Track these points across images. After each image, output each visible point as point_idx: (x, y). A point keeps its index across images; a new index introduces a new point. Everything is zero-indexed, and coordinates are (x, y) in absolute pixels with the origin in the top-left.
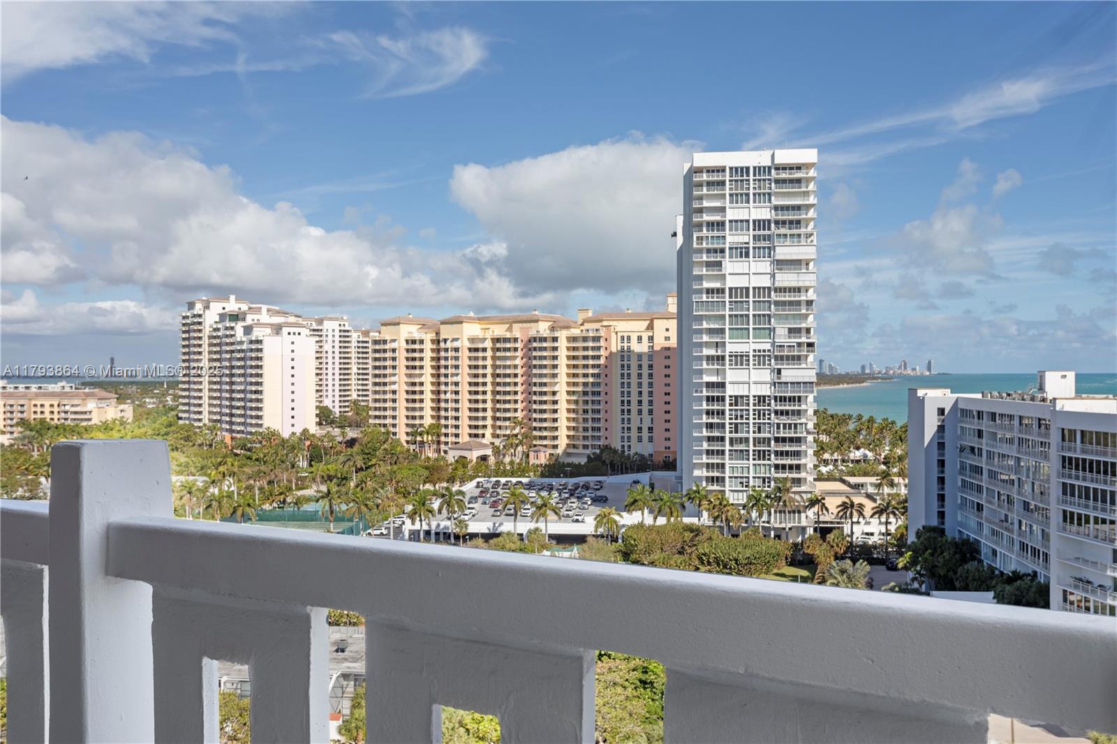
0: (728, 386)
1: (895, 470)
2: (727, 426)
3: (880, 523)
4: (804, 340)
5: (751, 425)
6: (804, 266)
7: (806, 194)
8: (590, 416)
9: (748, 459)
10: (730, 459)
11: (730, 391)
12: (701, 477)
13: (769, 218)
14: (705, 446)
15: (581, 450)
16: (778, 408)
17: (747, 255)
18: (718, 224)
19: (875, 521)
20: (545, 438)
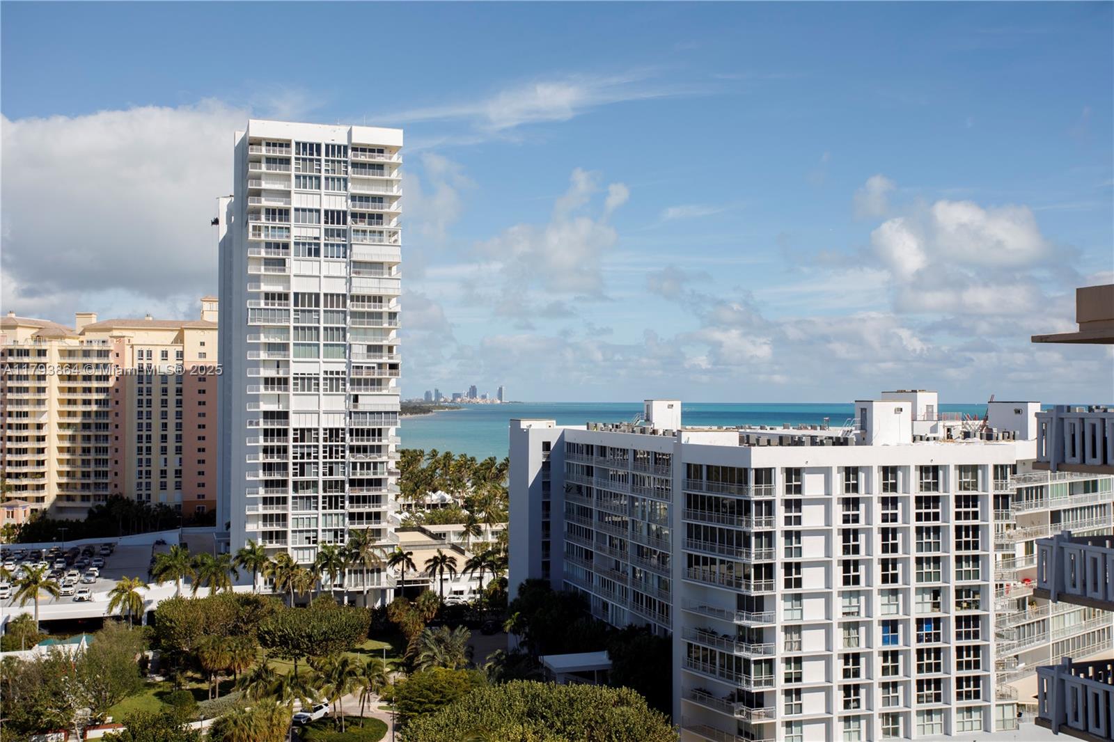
0: (292, 416)
2: (291, 467)
3: (471, 579)
4: (385, 360)
5: (321, 466)
6: (386, 270)
7: (389, 183)
8: (92, 456)
9: (317, 508)
10: (294, 508)
11: (295, 422)
12: (255, 533)
13: (344, 208)
14: (262, 492)
15: (78, 504)
16: (355, 443)
17: (317, 253)
18: (281, 211)
19: (467, 577)
20: (25, 488)
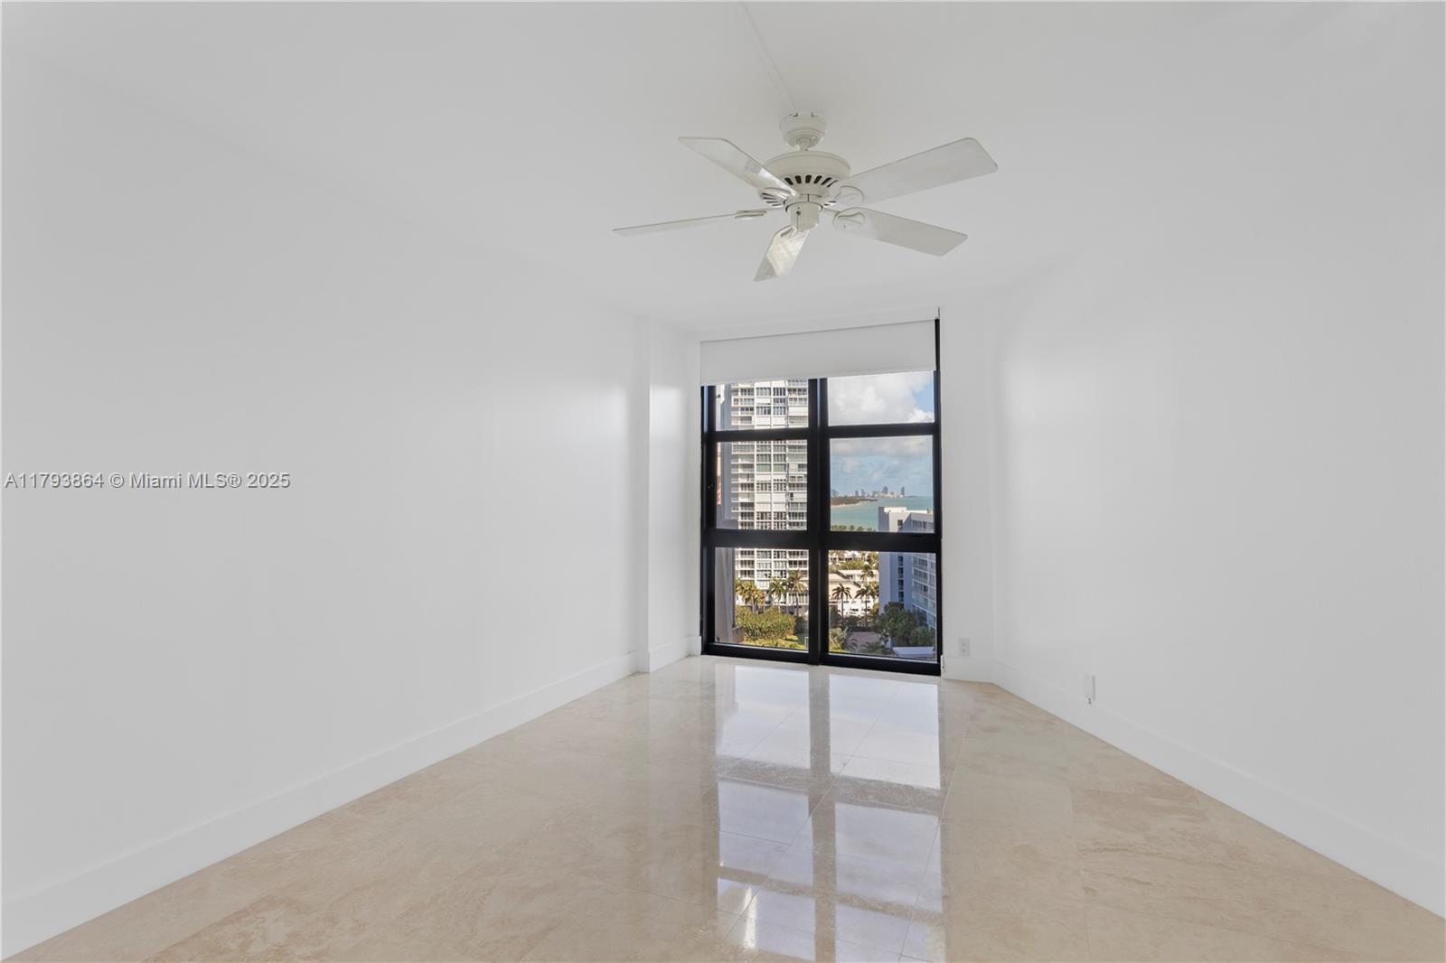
0: (756, 505)
1: (874, 565)
3: (861, 602)
9: (770, 558)
10: (758, 558)
11: (758, 508)
13: (784, 386)
16: (792, 520)
17: (769, 413)
18: (749, 390)
19: (858, 600)
